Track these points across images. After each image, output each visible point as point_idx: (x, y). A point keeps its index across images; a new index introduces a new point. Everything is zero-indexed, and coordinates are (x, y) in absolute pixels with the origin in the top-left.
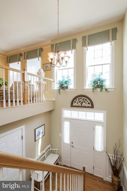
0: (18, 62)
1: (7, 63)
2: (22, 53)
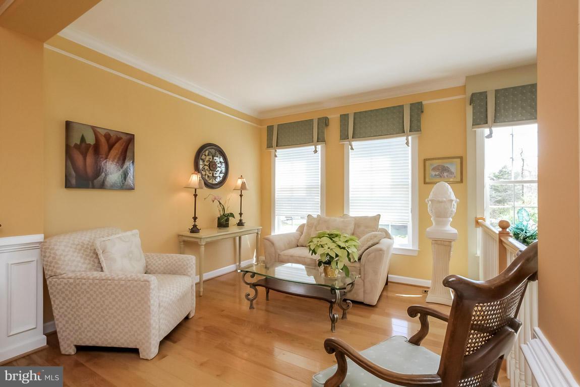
0: (313, 148)
1: (270, 146)
2: (329, 117)
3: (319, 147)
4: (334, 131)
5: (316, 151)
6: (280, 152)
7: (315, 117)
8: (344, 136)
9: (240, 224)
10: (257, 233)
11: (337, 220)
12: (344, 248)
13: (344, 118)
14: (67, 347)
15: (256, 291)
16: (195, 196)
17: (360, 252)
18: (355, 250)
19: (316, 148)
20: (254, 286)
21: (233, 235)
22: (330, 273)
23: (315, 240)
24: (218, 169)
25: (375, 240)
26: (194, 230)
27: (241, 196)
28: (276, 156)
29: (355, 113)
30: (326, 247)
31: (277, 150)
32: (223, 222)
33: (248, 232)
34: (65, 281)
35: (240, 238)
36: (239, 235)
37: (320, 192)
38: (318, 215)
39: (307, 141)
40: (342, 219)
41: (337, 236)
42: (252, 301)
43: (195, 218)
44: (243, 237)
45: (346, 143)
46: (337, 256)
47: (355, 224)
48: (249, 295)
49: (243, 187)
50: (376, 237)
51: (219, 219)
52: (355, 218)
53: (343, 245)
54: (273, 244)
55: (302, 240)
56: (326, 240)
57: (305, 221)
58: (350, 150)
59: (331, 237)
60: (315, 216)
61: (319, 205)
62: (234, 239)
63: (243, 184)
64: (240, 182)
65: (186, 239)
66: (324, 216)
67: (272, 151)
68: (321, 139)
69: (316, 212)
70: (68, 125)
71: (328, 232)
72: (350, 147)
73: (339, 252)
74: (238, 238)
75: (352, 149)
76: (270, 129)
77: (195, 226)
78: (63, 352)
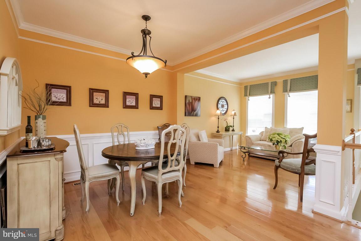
0: (268, 96)
1: (246, 95)
2: (277, 81)
3: (271, 96)
4: (280, 88)
5: (270, 98)
6: (251, 98)
7: (270, 82)
8: (285, 90)
9: (233, 130)
10: (241, 135)
11: (280, 130)
12: (284, 138)
13: (285, 82)
14: (192, 163)
15: (246, 155)
16: (219, 118)
17: (292, 143)
18: (289, 139)
19: (270, 96)
20: (245, 153)
21: (230, 135)
22: (278, 148)
23: (272, 136)
24: (225, 107)
25: (299, 138)
26: (218, 132)
27: (234, 118)
28: (249, 100)
29: (291, 79)
30: (276, 138)
31: (250, 97)
32: (227, 129)
33: (235, 134)
34: (192, 143)
35: (232, 136)
36: (232, 135)
37: (271, 117)
38: (271, 127)
39: (265, 93)
40: (283, 129)
41: (281, 134)
42: (244, 158)
43: (218, 127)
45: (286, 93)
46: (281, 141)
47: (290, 132)
48: (243, 156)
49: (235, 114)
50: (300, 136)
51: (226, 128)
52: (290, 129)
53: (284, 137)
54: (250, 138)
55: (262, 138)
56: (276, 135)
57: (264, 130)
58: (288, 97)
59: (278, 134)
60: (270, 128)
61: (271, 123)
62: (230, 136)
63: (235, 113)
64: (233, 113)
65: (215, 135)
66: (274, 127)
67: (247, 98)
68: (272, 92)
69: (269, 126)
70: (186, 96)
71: (277, 133)
72: (288, 95)
73: (282, 140)
74: (231, 136)
75: (289, 96)
76: (246, 88)
77: (218, 130)
78: (191, 164)
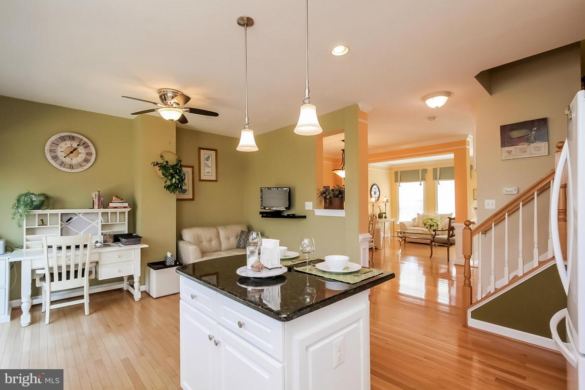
0: (419, 183)
1: (396, 181)
2: (427, 168)
3: (422, 183)
4: (430, 175)
5: (421, 184)
6: (402, 184)
7: (420, 169)
8: (435, 178)
9: (385, 217)
10: (394, 222)
11: (432, 215)
13: (435, 170)
16: (373, 206)
20: (401, 238)
23: (425, 221)
24: (377, 194)
27: (386, 205)
28: (400, 186)
29: (440, 168)
30: (429, 222)
31: (400, 183)
33: (388, 221)
35: (384, 223)
36: (384, 221)
37: (423, 203)
39: (416, 179)
40: (435, 215)
41: (433, 219)
42: (401, 242)
44: (386, 223)
45: (436, 181)
47: (441, 217)
48: (399, 240)
49: (387, 201)
51: (379, 215)
52: (440, 215)
53: (435, 222)
54: (404, 225)
55: (415, 224)
56: (429, 220)
57: (416, 216)
58: (438, 185)
59: (431, 219)
60: (422, 214)
61: (423, 209)
62: (382, 223)
64: (385, 199)
66: (425, 214)
67: (398, 183)
68: (423, 179)
69: (421, 212)
71: (429, 218)
72: (438, 183)
73: (434, 224)
76: (396, 173)
